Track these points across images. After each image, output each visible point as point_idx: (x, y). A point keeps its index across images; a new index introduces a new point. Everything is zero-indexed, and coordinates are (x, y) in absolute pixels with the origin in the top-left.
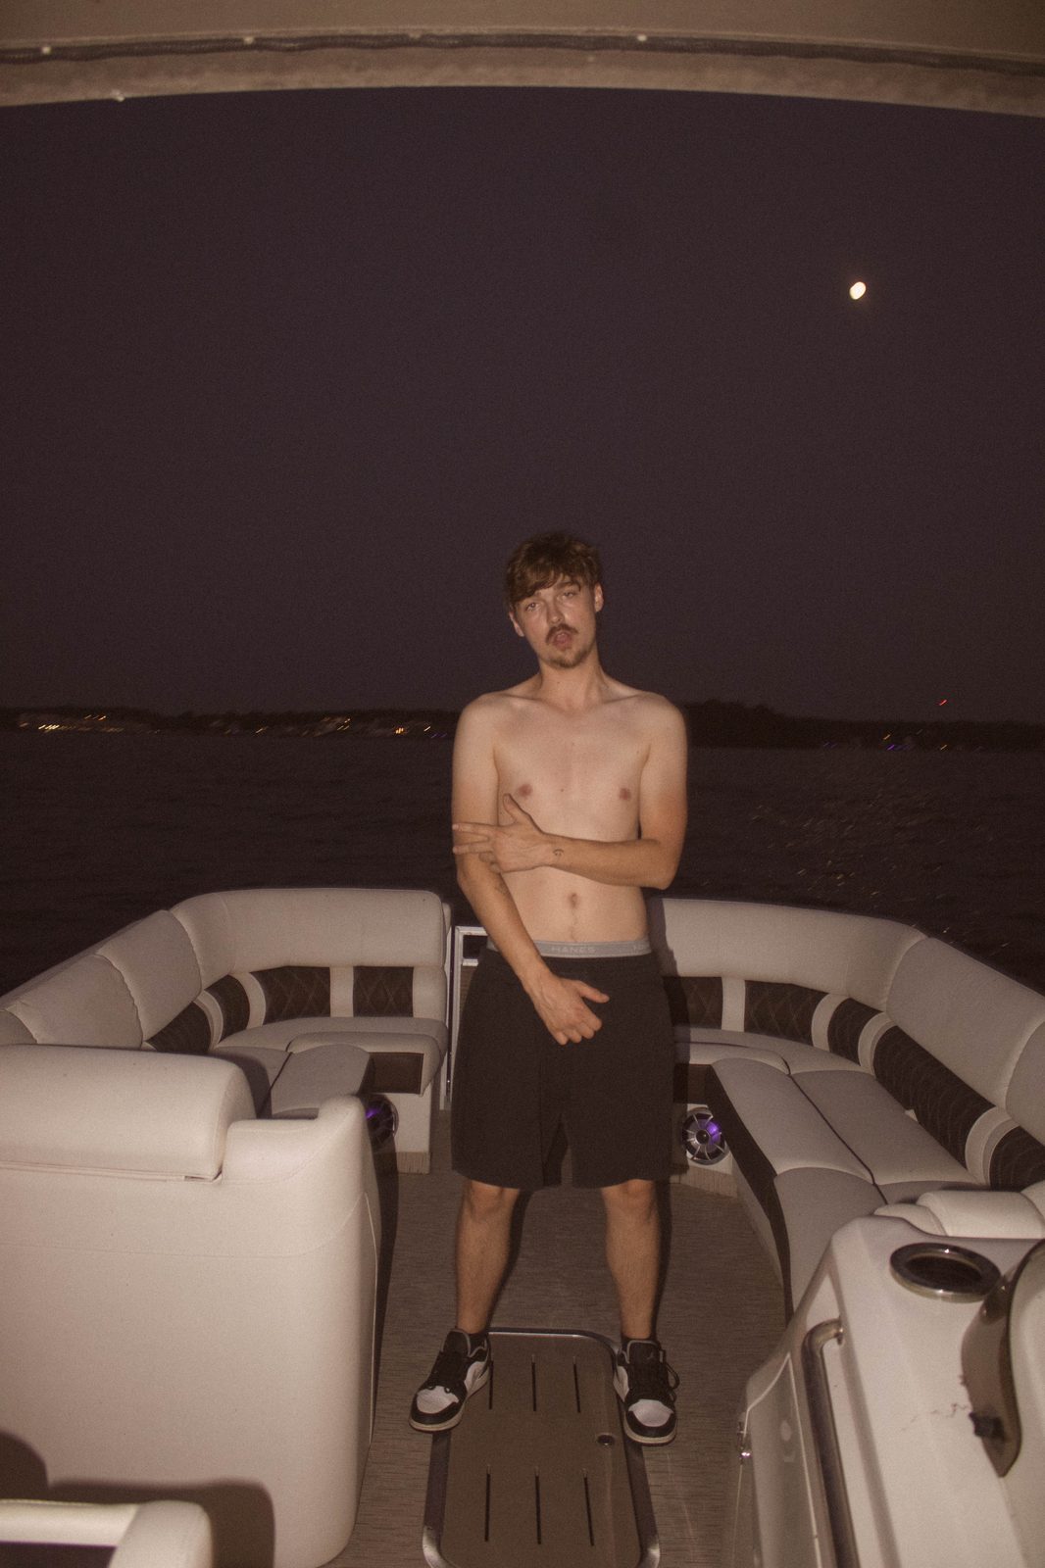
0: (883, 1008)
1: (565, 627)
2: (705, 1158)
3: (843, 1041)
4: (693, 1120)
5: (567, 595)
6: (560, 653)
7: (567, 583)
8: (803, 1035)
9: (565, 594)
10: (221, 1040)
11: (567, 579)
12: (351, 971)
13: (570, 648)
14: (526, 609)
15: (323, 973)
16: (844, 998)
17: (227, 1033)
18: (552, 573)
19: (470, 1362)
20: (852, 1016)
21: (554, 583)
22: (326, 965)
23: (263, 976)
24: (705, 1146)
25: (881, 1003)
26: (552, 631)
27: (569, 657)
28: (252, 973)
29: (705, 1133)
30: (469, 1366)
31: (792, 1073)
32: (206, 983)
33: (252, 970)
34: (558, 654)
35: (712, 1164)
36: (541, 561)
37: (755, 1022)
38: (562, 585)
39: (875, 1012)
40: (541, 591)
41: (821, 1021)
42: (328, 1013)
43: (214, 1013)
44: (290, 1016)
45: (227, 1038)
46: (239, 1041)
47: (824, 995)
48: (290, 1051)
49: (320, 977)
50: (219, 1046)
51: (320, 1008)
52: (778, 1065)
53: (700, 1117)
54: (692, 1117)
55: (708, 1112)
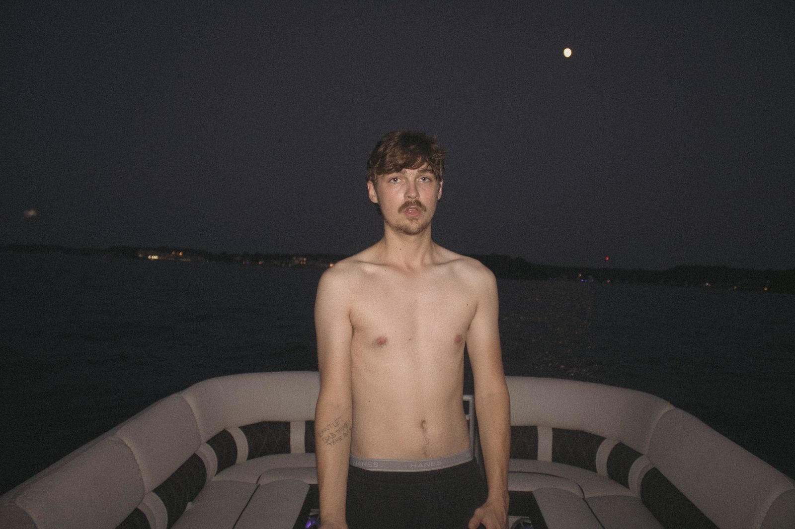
0: (645, 453)
1: (419, 203)
3: (618, 473)
4: (521, 526)
5: (424, 179)
6: (407, 222)
7: (428, 170)
8: (589, 464)
9: (422, 178)
10: (217, 474)
11: (430, 168)
12: (304, 422)
13: (417, 220)
14: (390, 181)
15: (286, 425)
16: (616, 443)
17: (221, 468)
18: (420, 160)
20: (624, 454)
21: (418, 167)
22: (288, 421)
23: (246, 429)
25: (643, 449)
26: (406, 206)
27: (414, 226)
31: (586, 497)
32: (205, 437)
33: (239, 426)
34: (406, 222)
36: (412, 147)
37: (559, 456)
38: (425, 171)
39: (640, 454)
40: (407, 170)
41: (602, 455)
42: (288, 451)
43: (210, 457)
44: (264, 454)
45: (221, 472)
46: (228, 475)
47: (604, 439)
48: (258, 484)
49: (284, 427)
50: (214, 479)
51: (284, 447)
52: (576, 491)
53: (525, 524)
54: (520, 524)
55: (530, 522)
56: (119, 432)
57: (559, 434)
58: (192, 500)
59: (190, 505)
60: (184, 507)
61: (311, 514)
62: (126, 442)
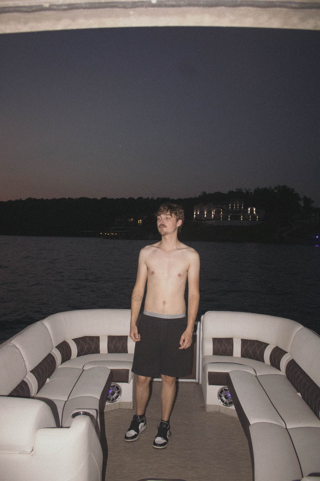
0: (289, 351)
1: (163, 225)
2: (227, 404)
3: (275, 362)
4: (223, 391)
8: (260, 359)
10: (61, 364)
12: (107, 338)
13: (163, 230)
15: (98, 338)
16: (275, 346)
17: (63, 361)
19: (140, 423)
20: (278, 353)
22: (99, 336)
23: (76, 340)
24: (227, 400)
25: (288, 349)
26: (160, 226)
28: (72, 339)
29: (227, 395)
30: (140, 424)
31: (257, 375)
32: (55, 344)
35: (230, 406)
37: (244, 354)
39: (286, 352)
41: (267, 354)
42: (99, 352)
43: (58, 356)
44: (86, 354)
45: (63, 363)
46: (67, 365)
47: (268, 344)
48: (83, 369)
49: (96, 340)
50: (60, 367)
51: (96, 350)
52: (252, 372)
53: (225, 390)
54: (222, 390)
55: (228, 389)
56: (13, 341)
57: (244, 342)
58: (49, 377)
59: (48, 380)
60: (45, 381)
61: (111, 385)
62: (17, 346)
